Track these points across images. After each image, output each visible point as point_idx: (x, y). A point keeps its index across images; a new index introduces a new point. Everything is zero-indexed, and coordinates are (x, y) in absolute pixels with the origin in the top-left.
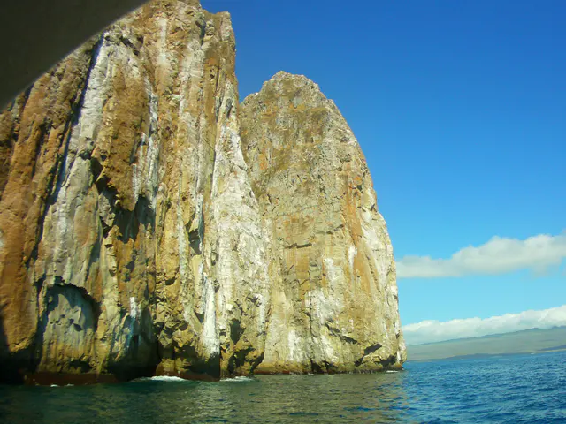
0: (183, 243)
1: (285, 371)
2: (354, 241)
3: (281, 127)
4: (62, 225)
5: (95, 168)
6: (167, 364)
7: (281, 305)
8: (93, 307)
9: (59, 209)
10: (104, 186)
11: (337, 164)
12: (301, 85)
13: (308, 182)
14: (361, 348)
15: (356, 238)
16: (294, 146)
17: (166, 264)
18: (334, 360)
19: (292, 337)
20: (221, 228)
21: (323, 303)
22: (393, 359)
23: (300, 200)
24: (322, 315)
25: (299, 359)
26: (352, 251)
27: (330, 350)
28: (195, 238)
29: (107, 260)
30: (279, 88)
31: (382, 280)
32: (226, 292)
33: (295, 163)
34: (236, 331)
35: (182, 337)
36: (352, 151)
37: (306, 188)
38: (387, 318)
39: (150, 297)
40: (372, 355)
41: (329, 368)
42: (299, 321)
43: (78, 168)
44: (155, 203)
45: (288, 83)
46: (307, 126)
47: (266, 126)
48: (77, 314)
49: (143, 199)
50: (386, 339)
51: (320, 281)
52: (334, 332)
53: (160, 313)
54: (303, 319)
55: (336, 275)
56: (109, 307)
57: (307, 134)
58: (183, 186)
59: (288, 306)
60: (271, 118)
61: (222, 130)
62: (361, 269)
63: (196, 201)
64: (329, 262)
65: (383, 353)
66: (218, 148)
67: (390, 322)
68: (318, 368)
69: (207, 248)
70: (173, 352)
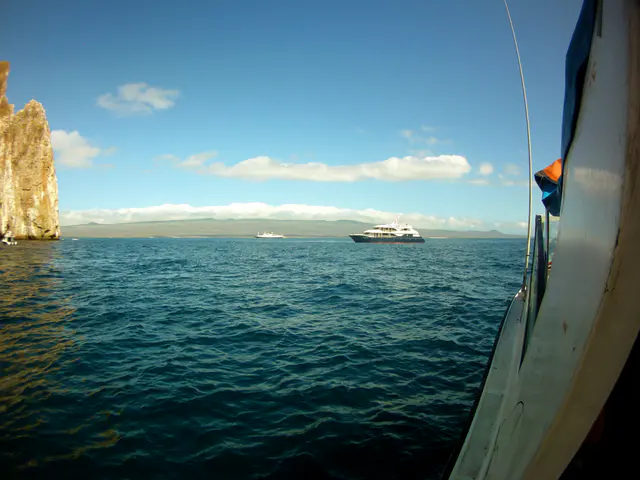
2: (44, 190)
3: (27, 132)
7: (20, 213)
11: (42, 157)
12: (39, 109)
14: (43, 231)
15: (45, 187)
16: (30, 144)
18: (35, 235)
19: (23, 226)
21: (33, 213)
22: (54, 236)
23: (28, 170)
24: (32, 218)
25: (25, 234)
26: (43, 194)
27: (34, 232)
30: (30, 110)
31: (52, 205)
33: (29, 154)
37: (31, 165)
40: (47, 234)
41: (34, 238)
42: (25, 219)
45: (34, 108)
46: (36, 135)
47: (22, 130)
50: (52, 228)
51: (31, 205)
52: (35, 224)
54: (26, 218)
55: (37, 203)
57: (36, 139)
59: (22, 213)
60: (25, 125)
62: (45, 201)
64: (35, 197)
65: (51, 233)
67: (54, 221)
68: (31, 238)
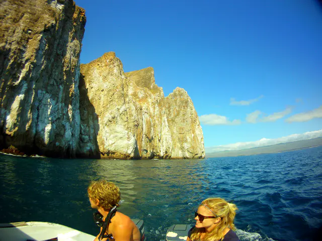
0: (158, 141)
1: (178, 159)
2: (193, 133)
3: (178, 104)
4: (144, 143)
5: (146, 135)
6: (155, 157)
7: (178, 146)
8: (147, 151)
9: (143, 142)
10: (147, 137)
11: (190, 116)
12: (183, 92)
13: (184, 119)
14: (194, 154)
16: (181, 110)
17: (155, 145)
19: (180, 152)
20: (164, 137)
21: (186, 145)
22: (201, 157)
23: (182, 123)
24: (186, 148)
25: (181, 156)
26: (193, 135)
27: (188, 155)
28: (159, 140)
29: (148, 146)
30: (177, 92)
31: (199, 141)
32: (165, 147)
33: (181, 114)
34: (166, 152)
35: (158, 154)
36: (193, 112)
37: (184, 121)
38: (200, 148)
39: (153, 149)
40: (196, 156)
41: (187, 158)
42: (182, 149)
43: (144, 136)
44: (153, 137)
45: (179, 91)
46: (184, 105)
47: (174, 103)
48: (145, 152)
49: (152, 137)
50: (200, 153)
51: (186, 141)
52: (188, 151)
53: (155, 151)
55: (189, 140)
56: (149, 151)
57: (184, 107)
58: (157, 133)
59: (179, 146)
60: (175, 101)
61: (163, 118)
62: (194, 139)
63: (159, 135)
64: (188, 137)
65: (199, 155)
66: (163, 122)
68: (185, 158)
69: (161, 141)
70: (156, 156)
